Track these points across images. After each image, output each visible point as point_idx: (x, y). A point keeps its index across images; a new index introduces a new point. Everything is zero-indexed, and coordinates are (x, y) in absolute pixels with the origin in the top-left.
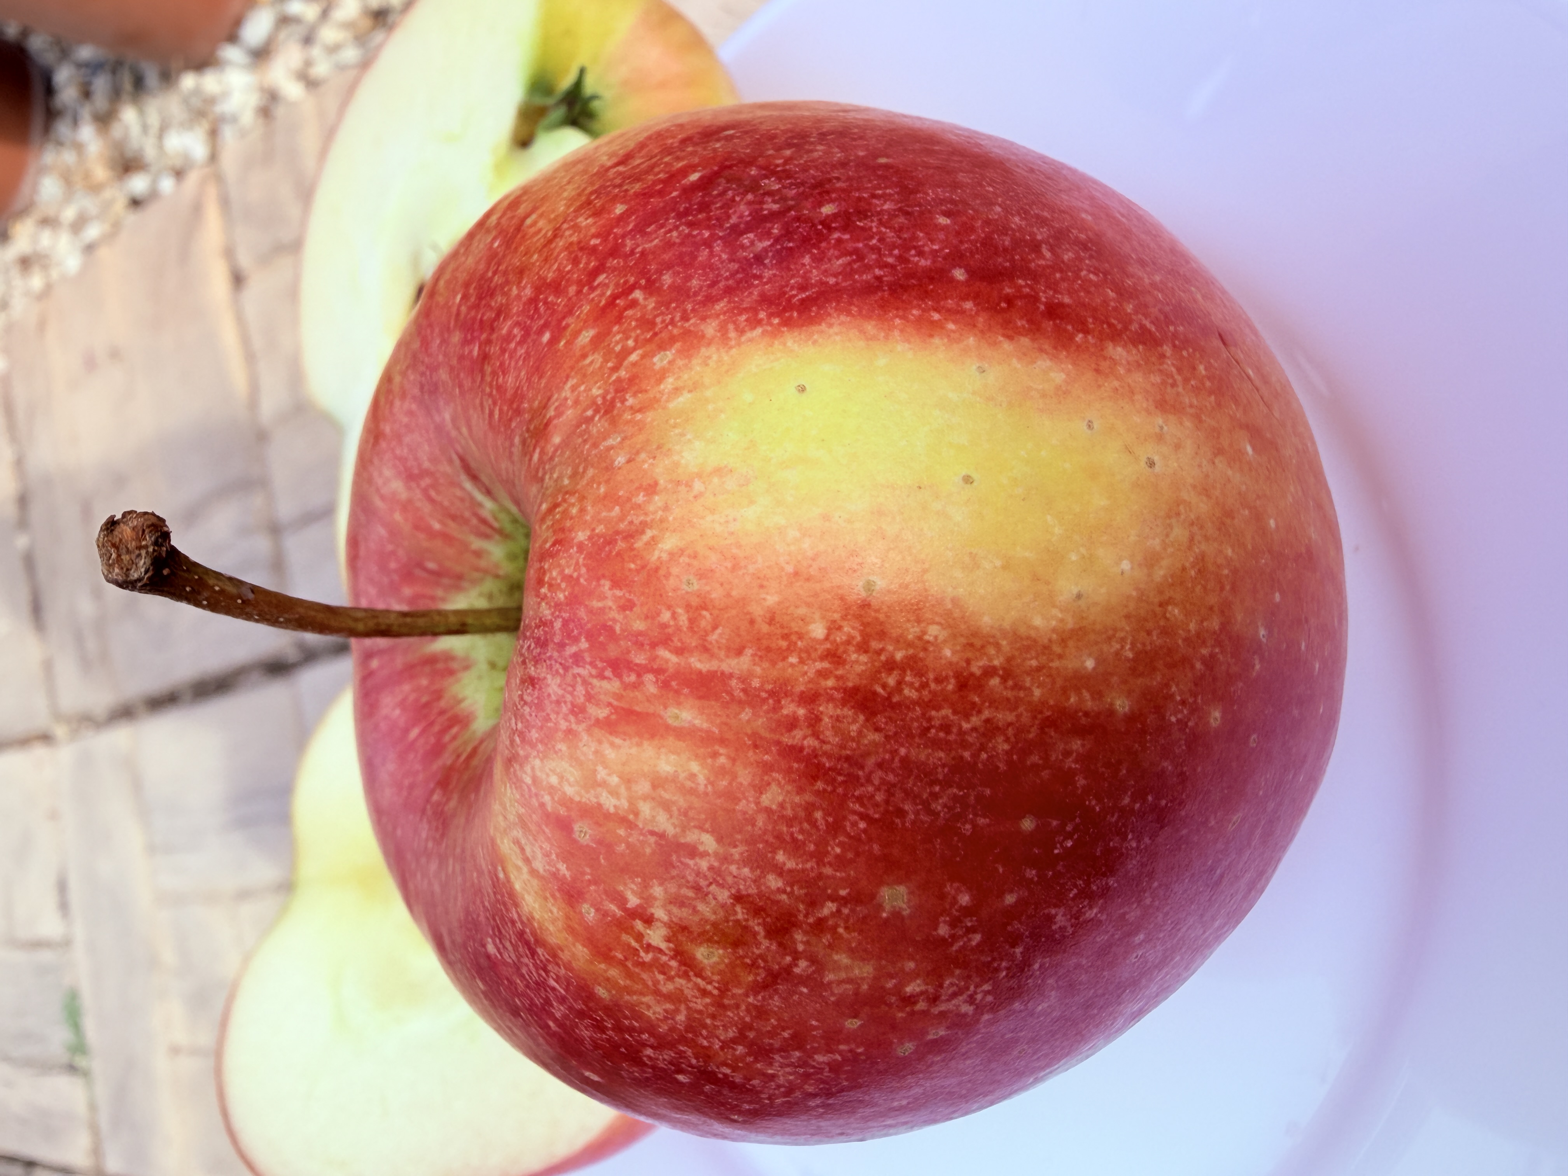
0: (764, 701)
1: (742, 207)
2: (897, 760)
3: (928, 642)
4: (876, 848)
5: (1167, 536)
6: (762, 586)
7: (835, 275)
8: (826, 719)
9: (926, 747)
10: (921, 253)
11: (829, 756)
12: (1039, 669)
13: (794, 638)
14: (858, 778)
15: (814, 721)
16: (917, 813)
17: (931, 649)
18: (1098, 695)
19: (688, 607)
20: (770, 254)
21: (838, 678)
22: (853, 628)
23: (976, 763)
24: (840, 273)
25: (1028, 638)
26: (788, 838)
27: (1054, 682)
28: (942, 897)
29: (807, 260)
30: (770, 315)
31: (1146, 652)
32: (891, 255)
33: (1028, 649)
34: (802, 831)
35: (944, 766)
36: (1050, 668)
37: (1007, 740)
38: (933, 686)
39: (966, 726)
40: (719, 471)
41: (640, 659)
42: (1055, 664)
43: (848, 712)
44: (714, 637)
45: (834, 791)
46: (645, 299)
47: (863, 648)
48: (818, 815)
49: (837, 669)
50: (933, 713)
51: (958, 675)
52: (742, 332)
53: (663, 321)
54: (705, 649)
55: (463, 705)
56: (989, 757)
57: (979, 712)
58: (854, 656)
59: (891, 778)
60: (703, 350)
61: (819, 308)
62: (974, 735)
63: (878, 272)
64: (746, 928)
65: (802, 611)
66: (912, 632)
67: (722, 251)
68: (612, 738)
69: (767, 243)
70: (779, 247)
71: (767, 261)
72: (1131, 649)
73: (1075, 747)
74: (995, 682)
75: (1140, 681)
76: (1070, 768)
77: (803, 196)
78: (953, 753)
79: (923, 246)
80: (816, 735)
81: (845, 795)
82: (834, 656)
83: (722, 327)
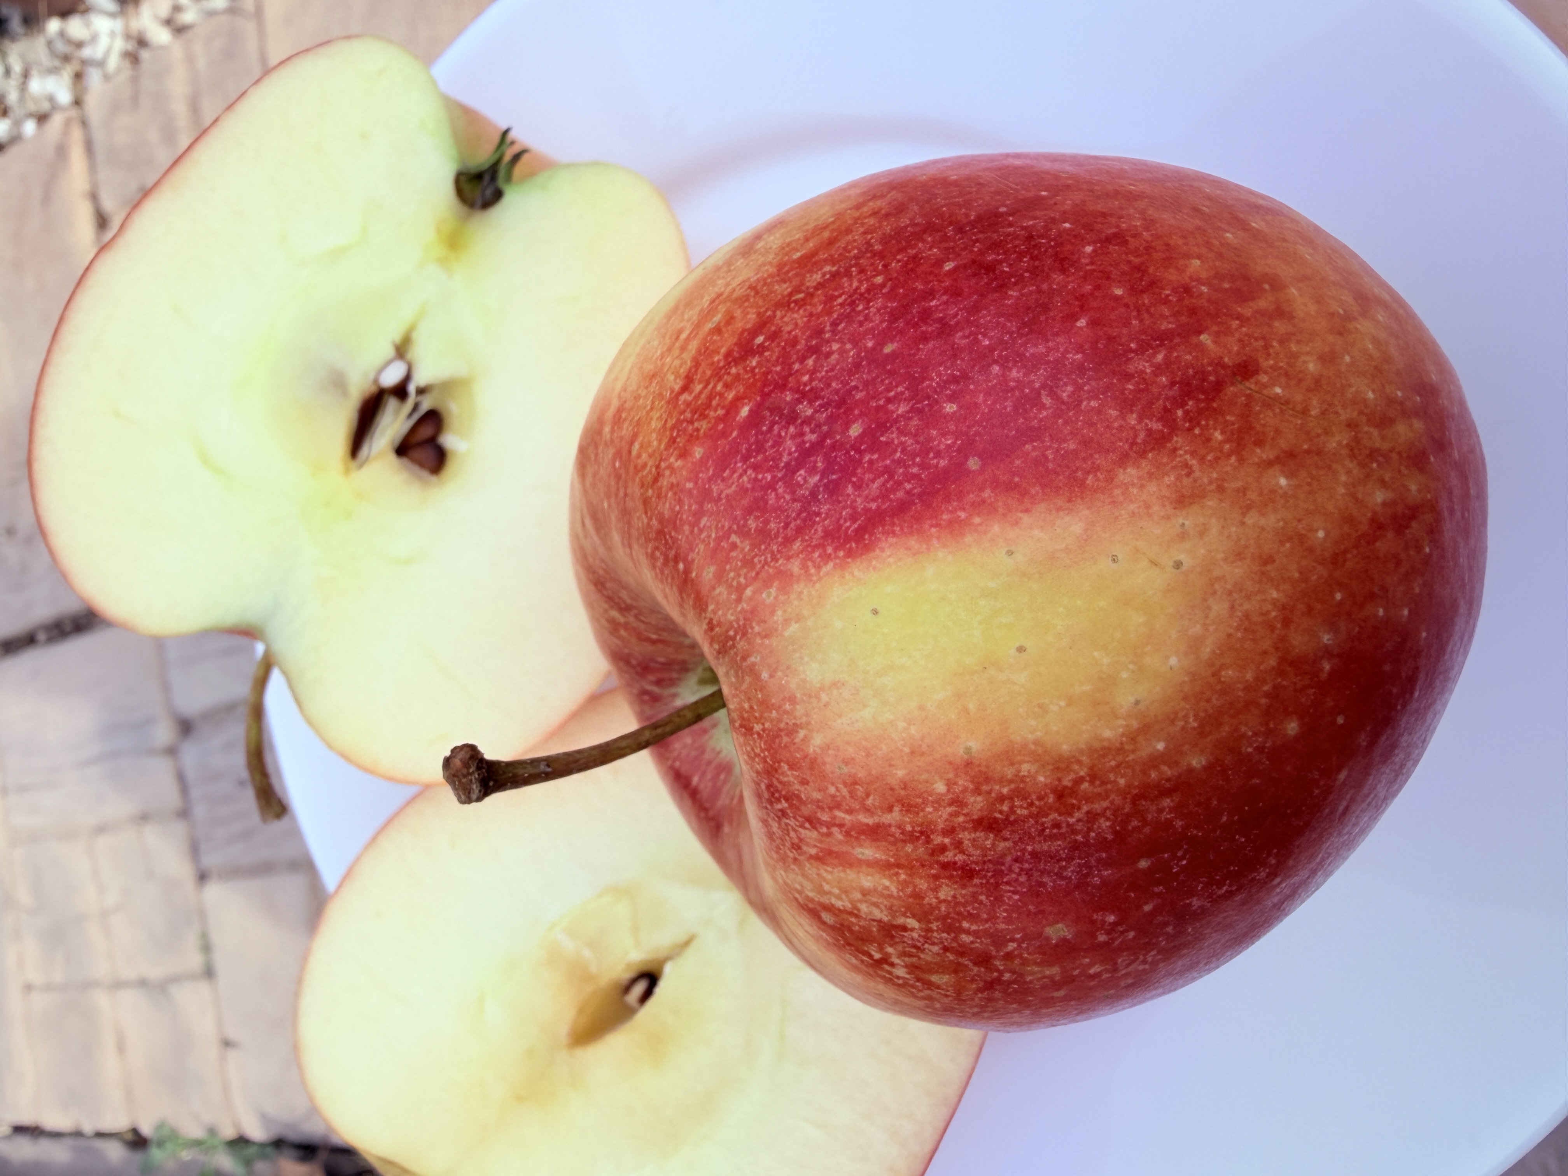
0: (918, 838)
1: (789, 442)
2: (1027, 854)
3: (1024, 776)
4: (1031, 907)
5: (1207, 617)
6: (891, 765)
7: (874, 500)
8: (966, 842)
9: (1045, 841)
10: (938, 454)
11: (977, 863)
12: (1118, 766)
13: (925, 795)
14: (1002, 871)
15: (958, 845)
16: (1054, 881)
17: (1028, 780)
18: (1173, 764)
19: (845, 784)
20: (821, 489)
21: (965, 815)
22: (966, 781)
23: (1088, 841)
24: (878, 497)
25: (1103, 748)
26: (966, 913)
27: (1134, 770)
28: (1093, 922)
29: (850, 490)
30: (836, 549)
31: (1210, 716)
32: (914, 464)
33: (1104, 756)
34: (974, 908)
35: (1064, 849)
36: (1127, 762)
37: (1108, 819)
38: (1037, 803)
39: (1071, 820)
40: (835, 684)
41: (825, 817)
42: (1131, 757)
43: (980, 834)
44: (869, 802)
45: (988, 882)
46: (742, 542)
47: (977, 791)
48: (983, 898)
49: (962, 809)
50: (1044, 820)
51: (1054, 791)
52: (819, 568)
53: (760, 562)
54: (868, 810)
55: (723, 754)
56: (1097, 835)
57: (1079, 808)
58: (972, 799)
59: (1026, 866)
60: (795, 586)
61: (871, 536)
62: (1080, 824)
63: (908, 486)
64: (958, 964)
65: (924, 776)
66: (1010, 772)
67: (785, 492)
68: (825, 867)
69: (816, 478)
70: (826, 481)
71: (820, 497)
72: (1195, 720)
73: (1165, 804)
74: (1085, 786)
75: (1209, 739)
76: (1166, 819)
77: (831, 419)
78: (1068, 839)
79: (939, 445)
80: (962, 852)
81: (997, 883)
82: (958, 802)
83: (803, 565)
